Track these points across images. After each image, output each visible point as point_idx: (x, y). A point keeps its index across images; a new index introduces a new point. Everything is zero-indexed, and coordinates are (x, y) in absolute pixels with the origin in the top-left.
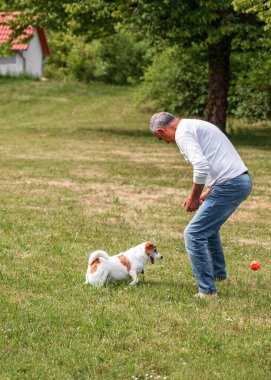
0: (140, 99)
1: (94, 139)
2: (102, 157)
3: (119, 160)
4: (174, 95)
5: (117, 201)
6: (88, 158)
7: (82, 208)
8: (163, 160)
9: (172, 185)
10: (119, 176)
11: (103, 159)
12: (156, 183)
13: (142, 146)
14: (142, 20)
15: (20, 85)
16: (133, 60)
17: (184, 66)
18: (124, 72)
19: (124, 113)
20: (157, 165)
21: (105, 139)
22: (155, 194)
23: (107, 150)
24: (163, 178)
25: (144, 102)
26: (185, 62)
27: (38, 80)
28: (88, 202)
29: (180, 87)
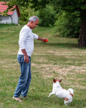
0: (54, 32)
1: (40, 46)
2: (44, 53)
3: (51, 55)
4: (66, 30)
5: (54, 72)
6: (39, 54)
7: (41, 75)
8: (67, 55)
9: (73, 64)
10: (52, 61)
11: (44, 54)
12: (67, 64)
13: (57, 49)
14: (57, 2)
15: (11, 27)
16: (50, 18)
17: (69, 20)
18: (47, 22)
19: (48, 37)
20: (65, 57)
21: (43, 47)
22: (68, 68)
23: (45, 51)
24: (69, 62)
25: (55, 33)
26: (70, 18)
27: (17, 25)
28: (43, 73)
29: (68, 27)
